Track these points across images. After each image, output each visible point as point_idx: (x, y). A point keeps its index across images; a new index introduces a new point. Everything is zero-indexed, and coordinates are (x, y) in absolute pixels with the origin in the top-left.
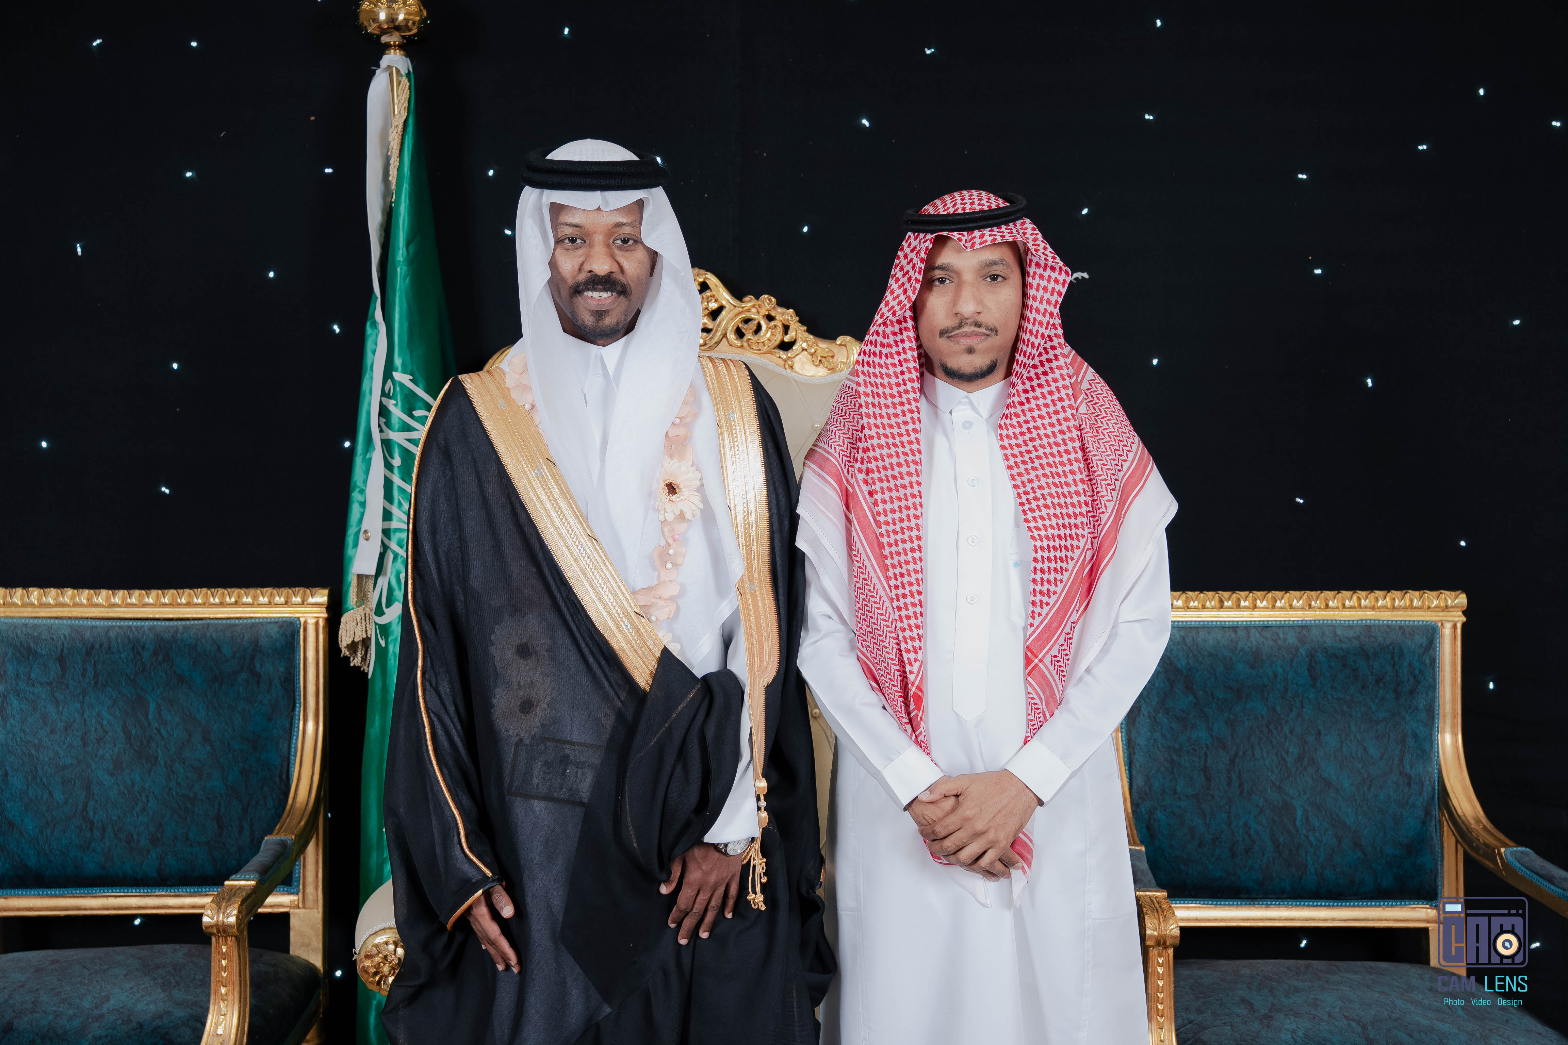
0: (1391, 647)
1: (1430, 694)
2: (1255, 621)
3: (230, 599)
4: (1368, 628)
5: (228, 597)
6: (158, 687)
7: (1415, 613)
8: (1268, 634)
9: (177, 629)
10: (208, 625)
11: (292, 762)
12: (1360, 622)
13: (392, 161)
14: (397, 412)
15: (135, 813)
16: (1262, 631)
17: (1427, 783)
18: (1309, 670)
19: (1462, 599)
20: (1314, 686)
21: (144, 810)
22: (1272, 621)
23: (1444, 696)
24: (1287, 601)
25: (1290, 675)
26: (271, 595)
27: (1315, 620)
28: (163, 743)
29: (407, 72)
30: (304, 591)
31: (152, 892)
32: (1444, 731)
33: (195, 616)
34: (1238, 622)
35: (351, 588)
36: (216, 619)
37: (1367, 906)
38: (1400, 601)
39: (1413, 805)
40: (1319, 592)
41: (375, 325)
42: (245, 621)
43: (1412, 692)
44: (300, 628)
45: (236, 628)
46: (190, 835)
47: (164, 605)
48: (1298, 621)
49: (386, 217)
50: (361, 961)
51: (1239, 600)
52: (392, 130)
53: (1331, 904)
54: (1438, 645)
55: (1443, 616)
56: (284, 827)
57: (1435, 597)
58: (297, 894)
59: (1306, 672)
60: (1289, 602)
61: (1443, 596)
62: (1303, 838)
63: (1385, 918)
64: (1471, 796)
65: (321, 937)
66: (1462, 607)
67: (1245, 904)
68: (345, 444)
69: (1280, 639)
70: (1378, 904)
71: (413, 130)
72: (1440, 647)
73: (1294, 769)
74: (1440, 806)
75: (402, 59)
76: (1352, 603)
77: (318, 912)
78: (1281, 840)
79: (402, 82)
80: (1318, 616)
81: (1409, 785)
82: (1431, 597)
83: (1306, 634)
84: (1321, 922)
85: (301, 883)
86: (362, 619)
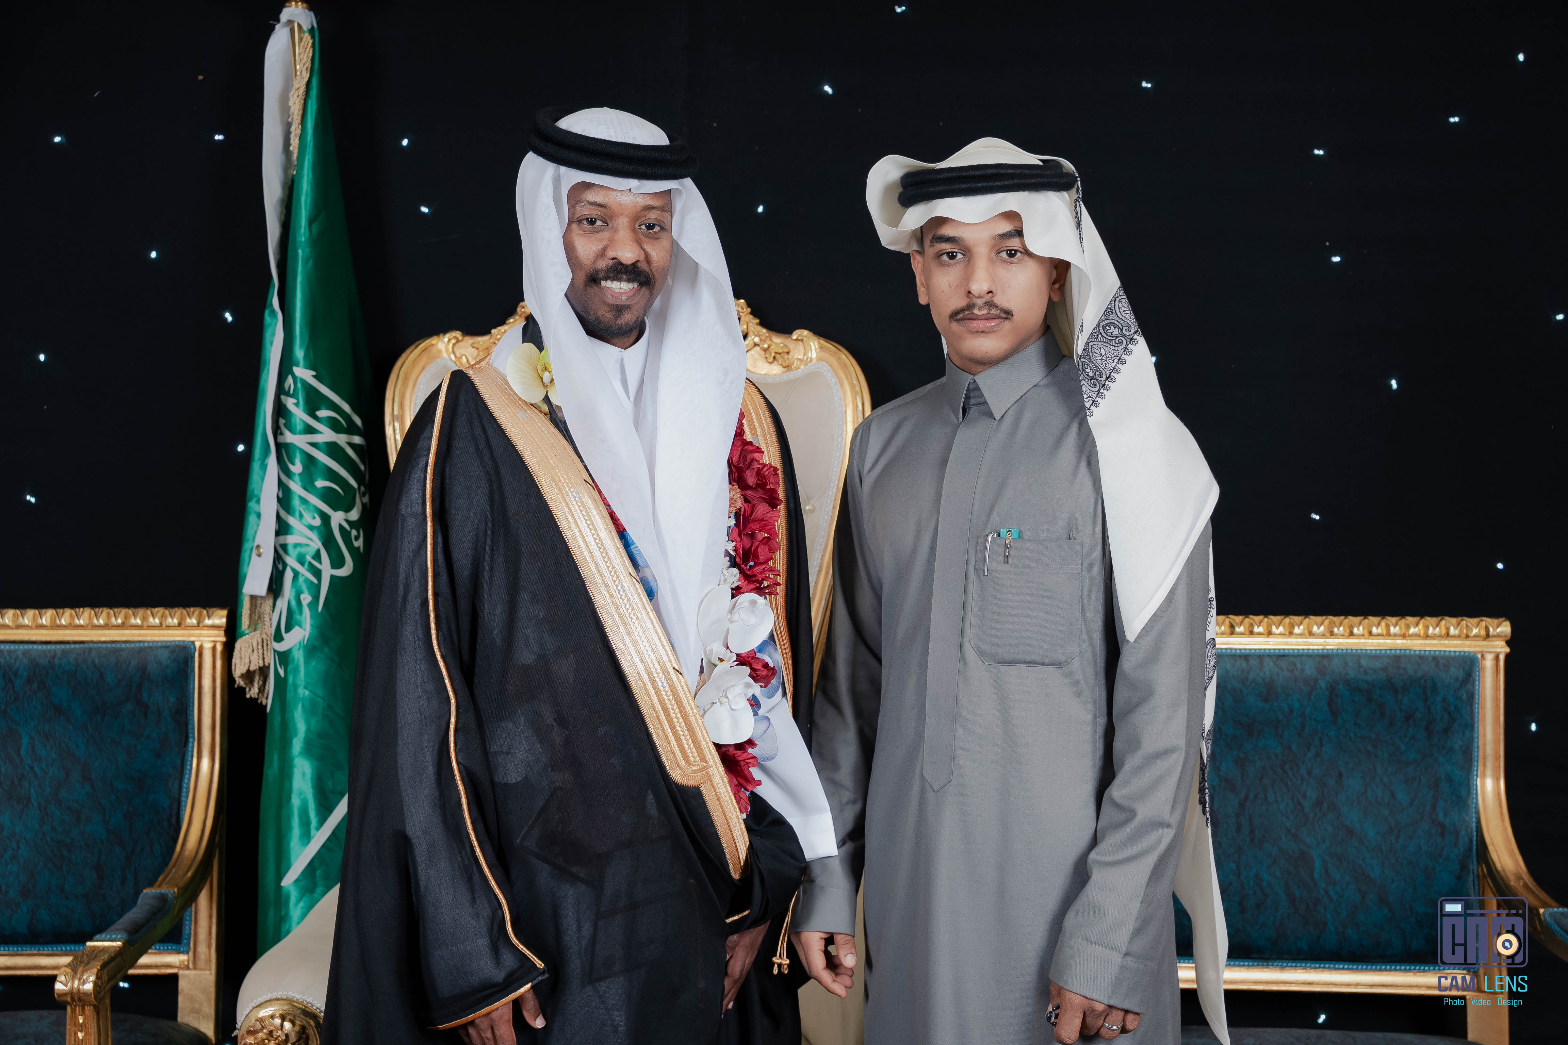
0: (1423, 681)
1: (1468, 733)
2: (1270, 649)
3: (116, 619)
4: (1397, 658)
5: (113, 618)
6: (32, 719)
7: (1452, 642)
8: (1283, 664)
9: (55, 654)
10: (91, 649)
11: (184, 804)
12: (1388, 652)
13: (293, 129)
14: (299, 413)
15: (3, 861)
16: (1277, 660)
17: (1464, 834)
18: (1329, 705)
19: (1505, 628)
20: (1335, 722)
21: (14, 857)
22: (1289, 649)
23: (1484, 736)
24: (1306, 627)
25: (1308, 711)
27: (1337, 649)
28: (36, 782)
29: (310, 27)
30: (200, 612)
31: (22, 950)
32: (1484, 776)
33: (76, 639)
34: (1250, 649)
35: (245, 610)
36: (100, 642)
38: (1434, 629)
39: (1447, 858)
40: (1342, 618)
41: (272, 314)
42: (133, 645)
43: (1446, 731)
44: (194, 653)
45: (122, 653)
46: (67, 887)
47: (42, 627)
48: (1318, 649)
50: (243, 1037)
51: (1252, 625)
52: (292, 93)
53: (1355, 967)
54: (1477, 678)
55: (1484, 646)
56: (168, 879)
57: (1474, 624)
58: (188, 953)
59: (1326, 707)
60: (1308, 628)
61: (1483, 624)
62: (1322, 892)
63: (1416, 984)
64: (1512, 850)
65: (213, 1002)
66: (1505, 636)
67: (1258, 965)
68: (241, 448)
69: (1297, 670)
70: (1408, 968)
71: (317, 94)
72: (1479, 680)
73: (1312, 815)
74: (1478, 860)
75: (305, 12)
76: (1379, 631)
77: (211, 974)
78: (1297, 894)
79: (304, 39)
80: (1341, 644)
81: (1442, 835)
82: (1470, 625)
83: (1326, 664)
84: (1343, 986)
85: (192, 940)
86: (260, 644)
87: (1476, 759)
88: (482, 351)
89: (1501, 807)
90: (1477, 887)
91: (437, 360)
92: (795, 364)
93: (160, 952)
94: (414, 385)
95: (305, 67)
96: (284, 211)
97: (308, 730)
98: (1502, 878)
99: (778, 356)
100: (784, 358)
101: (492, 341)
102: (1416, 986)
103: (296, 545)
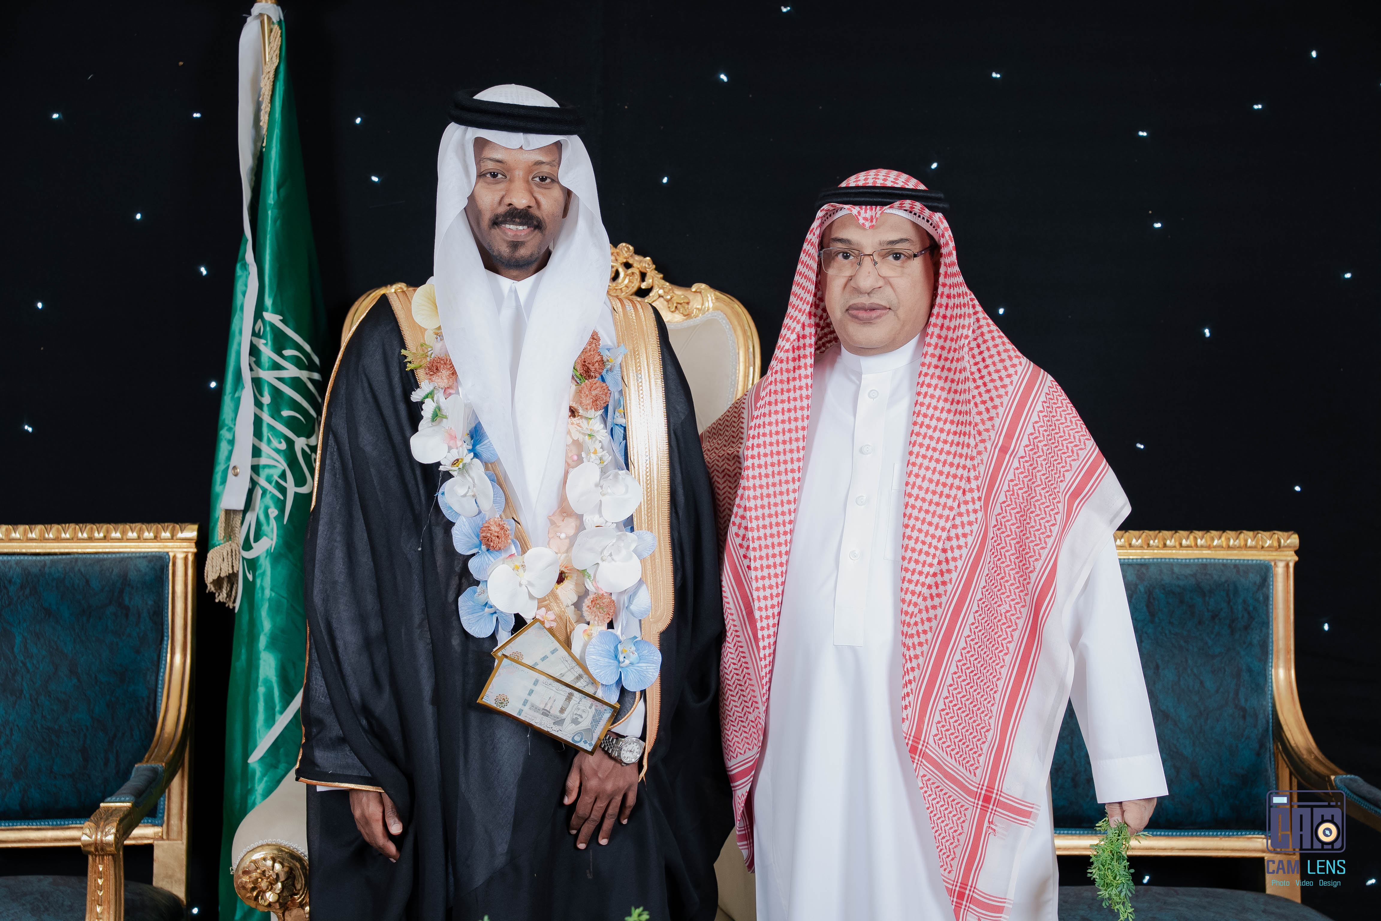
0: (1226, 585)
1: (1264, 630)
3: (99, 533)
4: (1204, 567)
5: (97, 532)
6: (25, 621)
7: (1249, 552)
9: (44, 563)
10: (77, 560)
11: (159, 694)
12: (1196, 561)
13: (263, 107)
14: (267, 351)
17: (1261, 716)
18: (1148, 606)
19: (1294, 540)
20: (1152, 622)
23: (1278, 632)
26: (140, 530)
27: (1154, 559)
28: (28, 676)
29: (278, 20)
30: (174, 527)
32: (1277, 667)
33: (62, 550)
35: (219, 524)
36: (84, 553)
37: (1205, 836)
39: (1248, 738)
40: (1157, 532)
41: (245, 266)
42: (114, 556)
43: (1246, 628)
44: (169, 563)
45: (105, 562)
46: (55, 768)
47: (32, 540)
49: (256, 162)
50: (238, 876)
52: (263, 78)
53: (1170, 834)
54: (1271, 583)
55: (1276, 555)
56: (153, 756)
57: (1268, 537)
58: (162, 826)
59: (1145, 609)
61: (1276, 536)
63: (1221, 847)
64: (1303, 727)
65: (184, 868)
66: (1294, 547)
68: (213, 385)
70: (1215, 833)
71: (284, 79)
72: (1273, 585)
74: (1273, 739)
75: (274, 7)
76: (1188, 543)
77: (182, 843)
79: (273, 30)
80: (1156, 554)
81: (1244, 717)
82: (1264, 537)
83: (1145, 571)
85: (166, 813)
86: (230, 554)
87: (1271, 652)
89: (1292, 693)
90: (1273, 759)
92: (694, 313)
93: (145, 825)
95: (274, 56)
96: (254, 178)
97: (274, 626)
98: (1294, 752)
99: (679, 306)
100: (684, 308)
103: (266, 467)
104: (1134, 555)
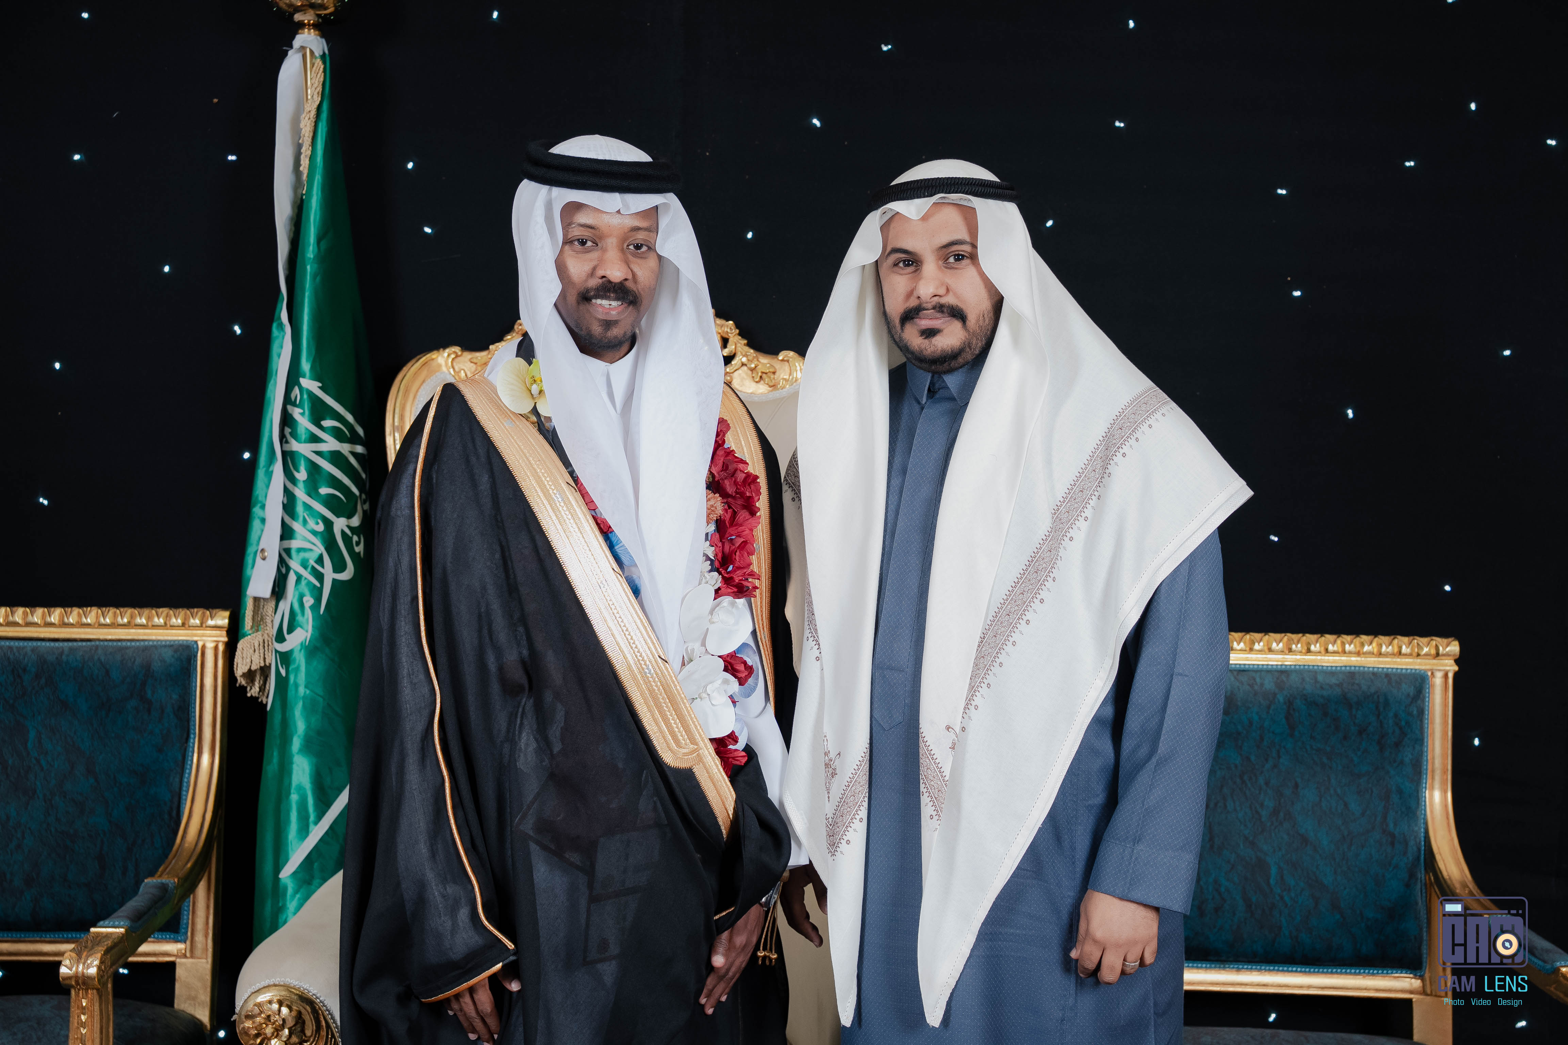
0: (1376, 697)
1: (1417, 747)
3: (122, 618)
4: (1352, 675)
5: (120, 617)
6: (40, 714)
7: (1403, 660)
8: (1244, 678)
9: (63, 650)
10: (97, 647)
11: (184, 797)
12: (1343, 668)
13: (303, 150)
14: (304, 421)
15: (9, 850)
16: (1238, 675)
17: (1413, 844)
18: (1287, 718)
19: (1454, 647)
20: (1292, 735)
21: (19, 847)
22: (1249, 665)
23: (1433, 750)
24: (1266, 644)
25: (1266, 724)
26: (168, 616)
27: (1295, 665)
28: (42, 774)
29: (321, 53)
30: (203, 613)
31: (25, 937)
32: (1432, 788)
33: (83, 636)
35: (248, 611)
36: (106, 640)
37: (1346, 973)
38: (1387, 647)
39: (1397, 866)
40: (1300, 635)
41: (281, 326)
42: (138, 644)
43: (1397, 745)
44: (197, 653)
45: (127, 651)
46: (70, 876)
47: (51, 625)
48: (1277, 665)
49: (296, 212)
50: (241, 1022)
52: (304, 116)
53: (1307, 970)
54: (1427, 695)
55: (1434, 664)
56: (168, 869)
57: (1424, 643)
58: (185, 942)
59: (1284, 720)
60: (1268, 645)
61: (1434, 643)
62: (1278, 898)
63: (1364, 987)
64: (1458, 859)
65: (209, 989)
66: (1454, 655)
67: (1215, 967)
68: (247, 455)
69: (1256, 684)
70: (1358, 971)
71: (328, 117)
72: (1429, 697)
73: (1269, 824)
74: (1425, 869)
75: (317, 39)
76: (1335, 648)
77: (207, 962)
78: (1254, 899)
79: (316, 65)
80: (1298, 660)
81: (1392, 844)
82: (1421, 644)
83: (1285, 679)
84: (1296, 988)
85: (190, 929)
86: (262, 644)
87: (1425, 772)
88: (480, 366)
89: (1448, 818)
90: (1424, 895)
91: (437, 374)
92: (781, 383)
93: (158, 941)
94: (415, 397)
95: (317, 91)
96: (293, 228)
97: (309, 727)
98: (1448, 886)
99: (764, 376)
100: (770, 377)
101: (490, 356)
102: (1366, 989)
103: (299, 550)
104: (1274, 660)
